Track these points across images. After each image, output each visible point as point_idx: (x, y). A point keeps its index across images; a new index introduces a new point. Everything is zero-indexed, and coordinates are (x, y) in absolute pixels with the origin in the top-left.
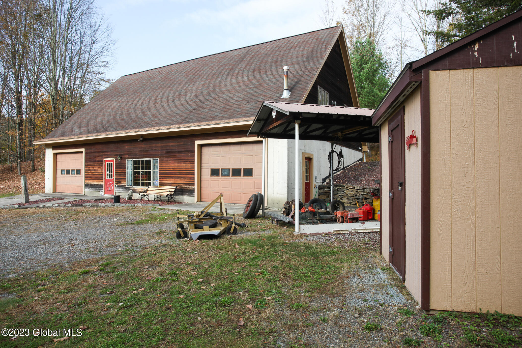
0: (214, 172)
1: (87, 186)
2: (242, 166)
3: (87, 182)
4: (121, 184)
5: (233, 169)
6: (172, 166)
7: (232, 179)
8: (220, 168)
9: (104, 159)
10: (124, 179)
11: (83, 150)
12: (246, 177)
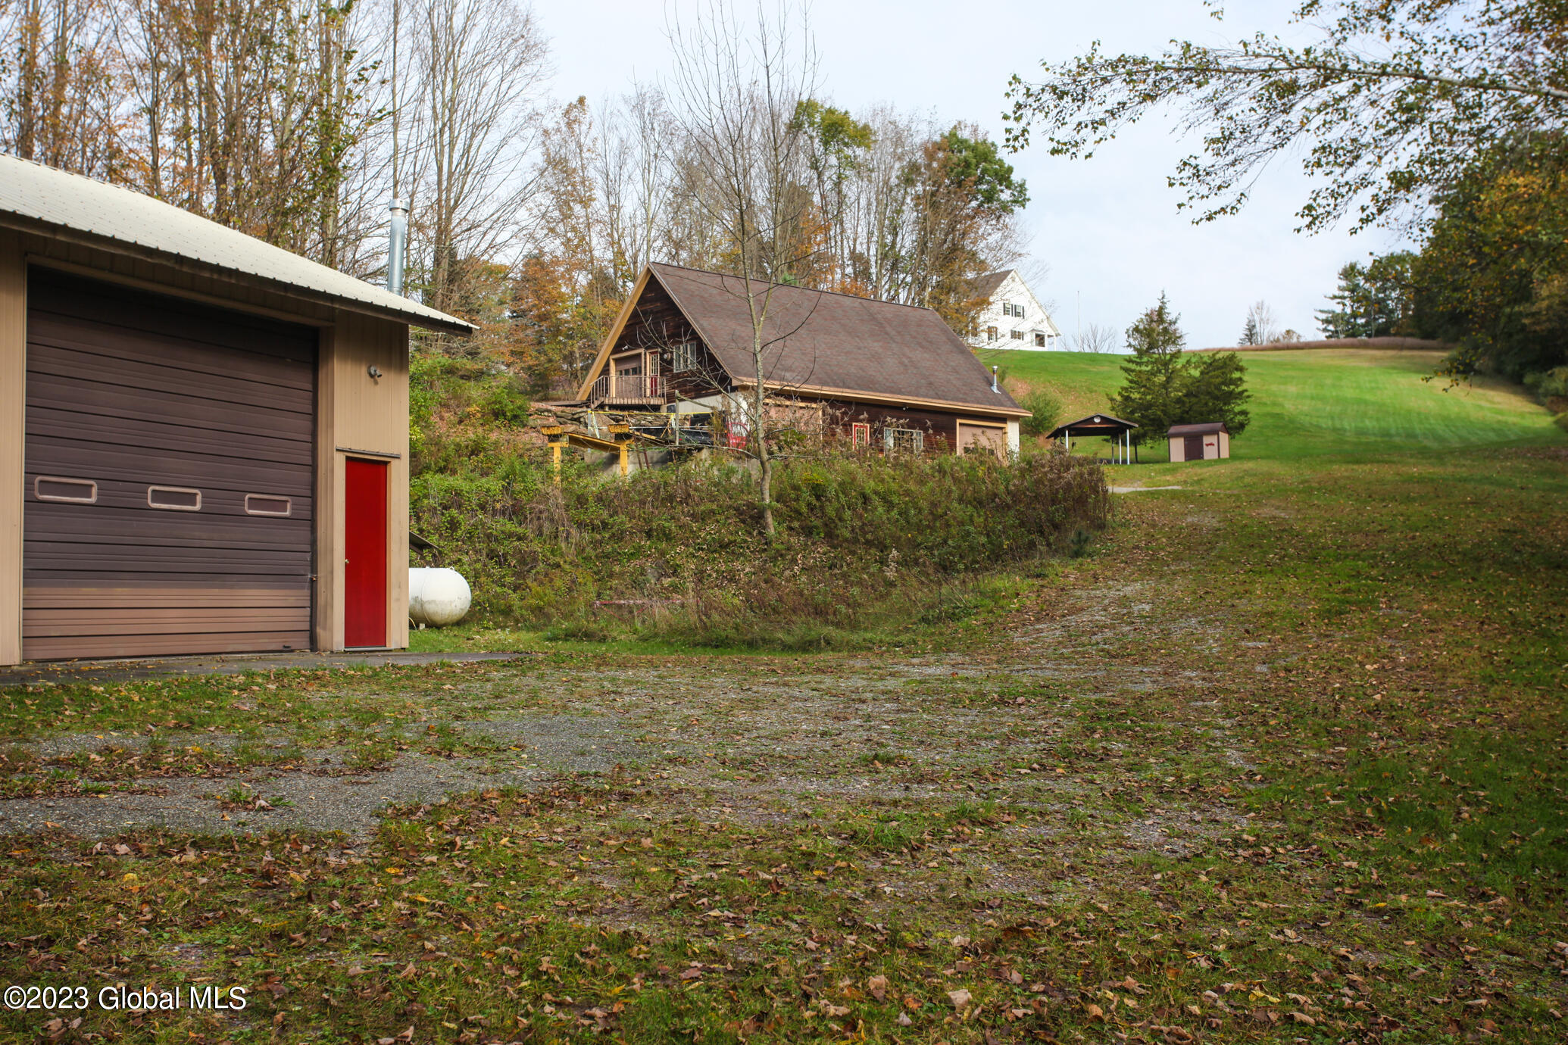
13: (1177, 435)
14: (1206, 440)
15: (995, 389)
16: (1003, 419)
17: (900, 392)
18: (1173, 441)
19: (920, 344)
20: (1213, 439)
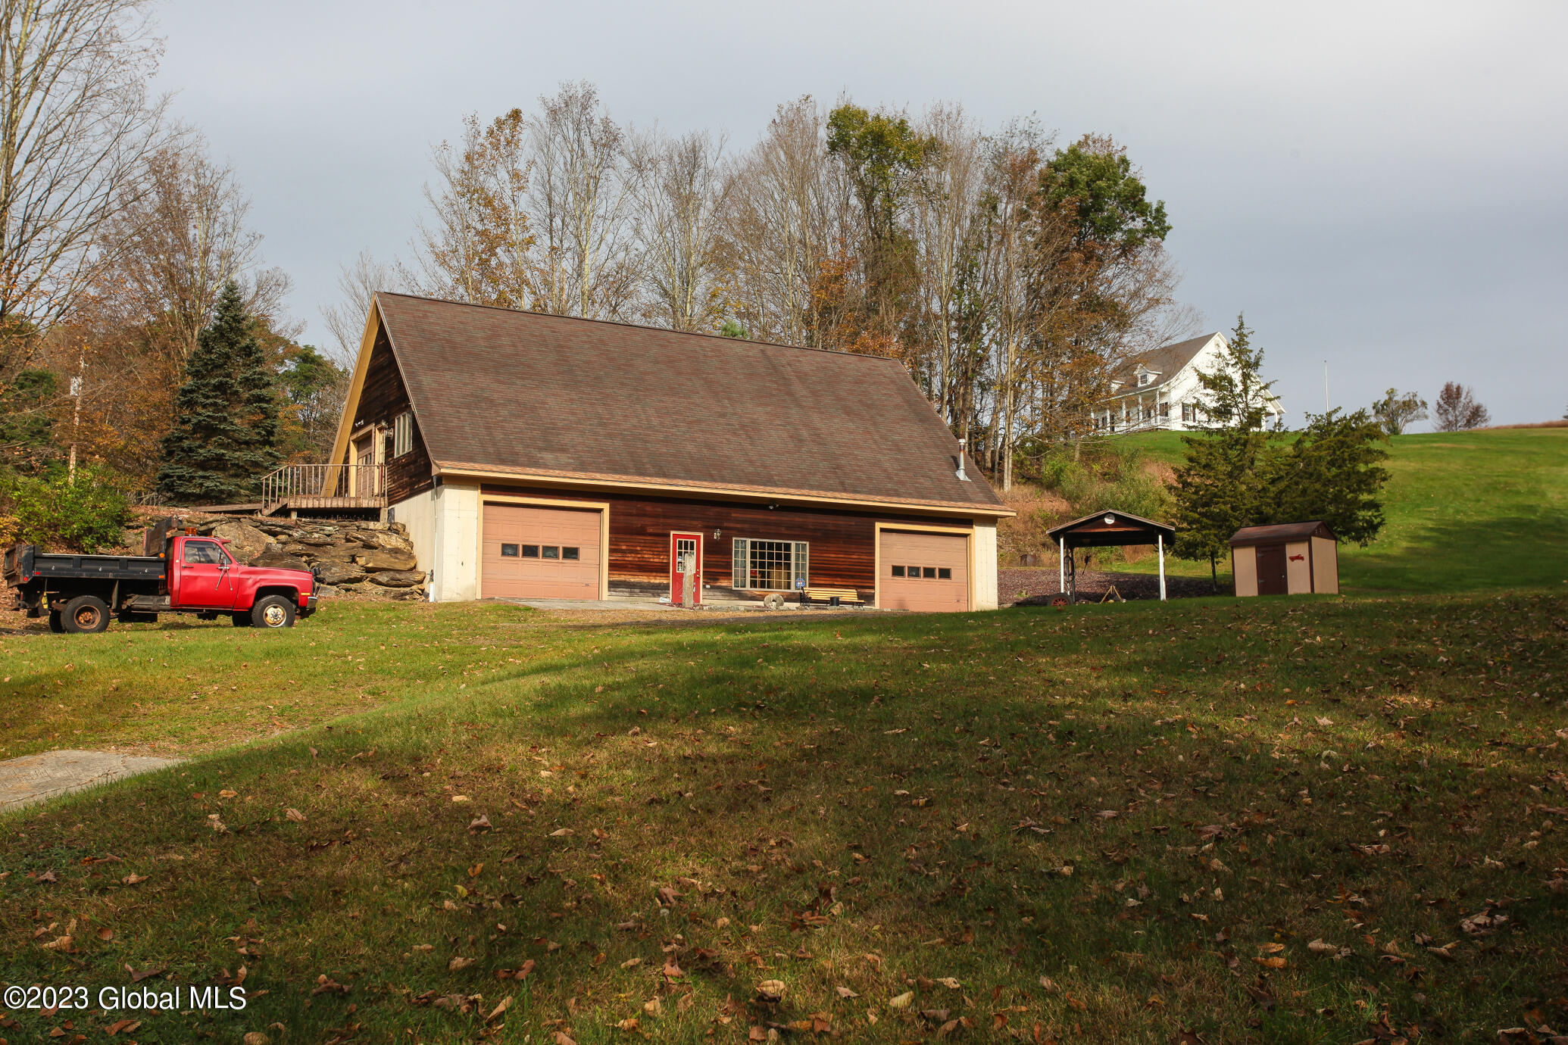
0: (898, 571)
1: (613, 585)
2: (937, 564)
3: (616, 578)
4: (718, 584)
5: (925, 569)
6: (832, 556)
7: (922, 582)
8: (906, 565)
9: (672, 533)
10: (728, 575)
11: (606, 506)
12: (942, 580)
13: (1244, 543)
14: (1291, 550)
15: (961, 475)
16: (968, 521)
17: (769, 481)
18: (1239, 553)
19: (848, 411)
20: (1301, 549)
